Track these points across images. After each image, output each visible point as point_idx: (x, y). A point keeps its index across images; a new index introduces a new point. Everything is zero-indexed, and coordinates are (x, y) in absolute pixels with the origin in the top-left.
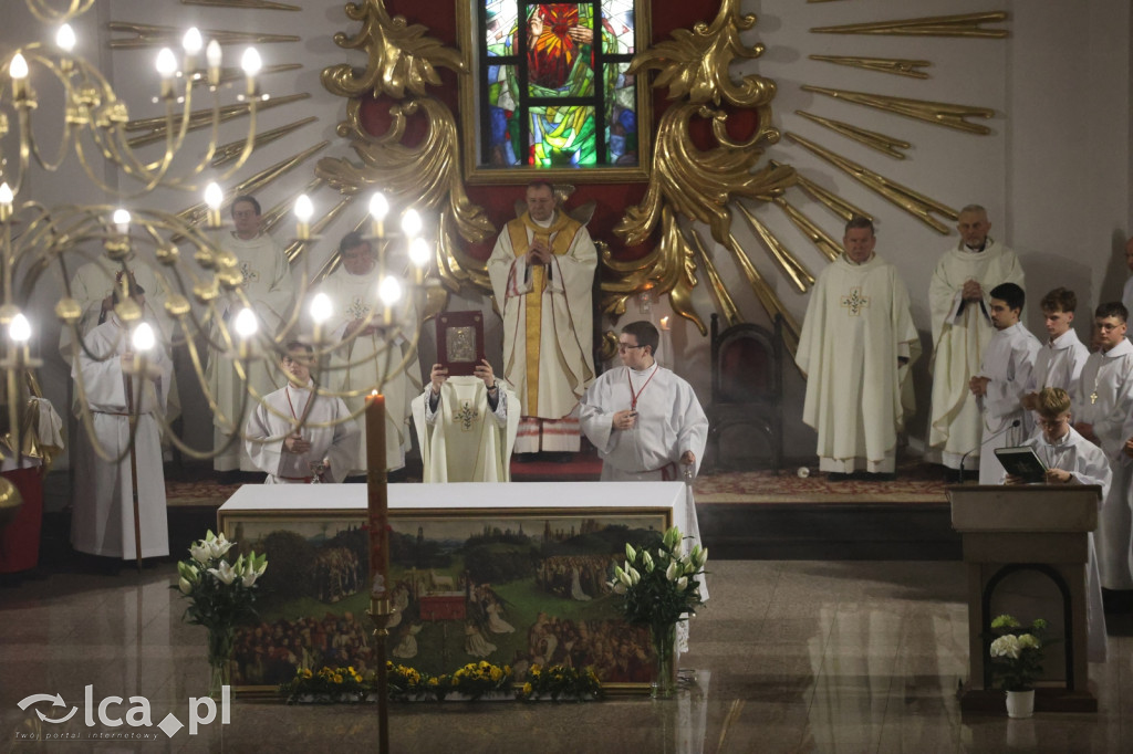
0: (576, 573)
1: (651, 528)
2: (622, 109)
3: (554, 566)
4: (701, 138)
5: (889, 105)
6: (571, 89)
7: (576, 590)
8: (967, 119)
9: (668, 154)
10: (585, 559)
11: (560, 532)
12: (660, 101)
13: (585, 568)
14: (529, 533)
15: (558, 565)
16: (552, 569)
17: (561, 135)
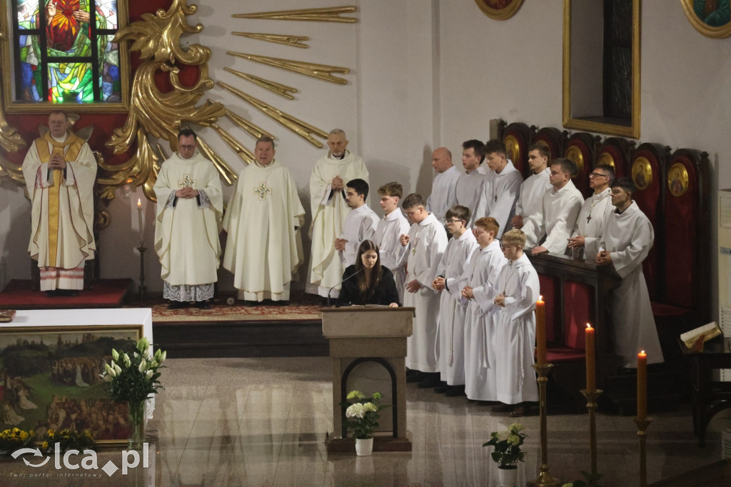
0: (79, 369)
1: (129, 338)
2: (110, 65)
3: (64, 365)
4: (163, 84)
5: (284, 64)
6: (76, 51)
7: (79, 380)
8: (333, 75)
9: (142, 93)
10: (85, 359)
11: (68, 342)
12: (135, 61)
13: (85, 366)
14: (47, 343)
15: (67, 364)
16: (62, 367)
17: (70, 82)
